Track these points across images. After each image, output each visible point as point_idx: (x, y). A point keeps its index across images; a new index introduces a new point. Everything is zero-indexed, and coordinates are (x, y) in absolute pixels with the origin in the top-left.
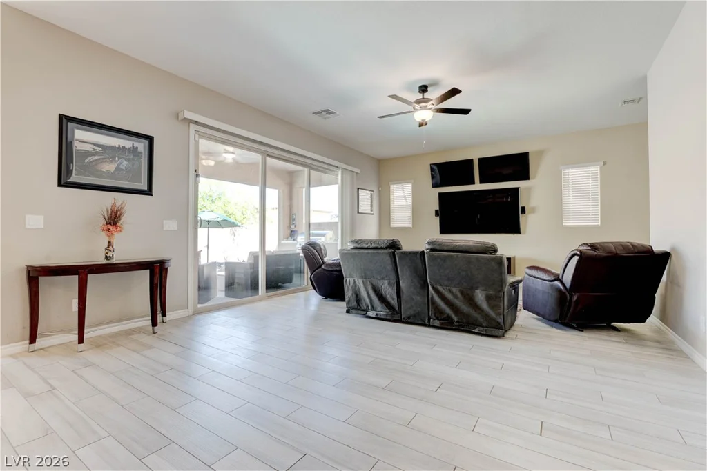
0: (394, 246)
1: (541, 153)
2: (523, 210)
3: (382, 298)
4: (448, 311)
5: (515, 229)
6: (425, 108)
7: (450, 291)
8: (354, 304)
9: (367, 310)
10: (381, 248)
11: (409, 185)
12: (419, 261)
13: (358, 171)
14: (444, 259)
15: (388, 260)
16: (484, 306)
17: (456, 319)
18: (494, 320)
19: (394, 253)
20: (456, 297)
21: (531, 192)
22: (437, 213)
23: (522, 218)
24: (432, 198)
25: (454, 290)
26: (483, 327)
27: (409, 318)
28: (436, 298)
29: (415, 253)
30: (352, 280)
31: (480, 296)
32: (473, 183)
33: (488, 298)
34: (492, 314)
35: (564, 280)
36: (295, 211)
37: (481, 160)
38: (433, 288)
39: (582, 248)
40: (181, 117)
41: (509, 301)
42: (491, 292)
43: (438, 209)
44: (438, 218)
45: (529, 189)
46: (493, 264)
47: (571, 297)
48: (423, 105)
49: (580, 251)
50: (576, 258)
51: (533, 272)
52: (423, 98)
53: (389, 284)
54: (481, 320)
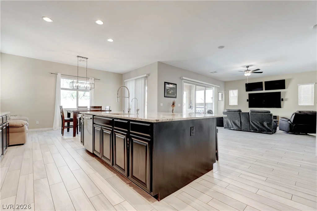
0: (240, 111)
1: (290, 80)
2: (282, 100)
3: (235, 124)
4: (256, 127)
5: (279, 106)
6: (248, 73)
7: (256, 122)
8: (227, 126)
9: (231, 128)
10: (236, 111)
11: (237, 91)
12: (248, 115)
13: (219, 87)
14: (255, 114)
15: (238, 115)
16: (266, 126)
17: (258, 130)
18: (269, 130)
19: (240, 113)
20: (258, 124)
21: (286, 93)
22: (248, 100)
23: (282, 102)
24: (246, 95)
25: (258, 122)
26: (265, 131)
27: (244, 129)
28: (252, 124)
29: (246, 113)
30: (226, 120)
31: (265, 124)
32: (262, 90)
33: (267, 124)
34: (269, 128)
35: (291, 121)
36: (192, 99)
37: (266, 82)
38: (251, 121)
39: (296, 112)
40: (181, 78)
41: (273, 125)
42: (269, 123)
43: (248, 99)
44: (248, 102)
45: (285, 92)
46: (269, 115)
47: (293, 125)
48: (247, 72)
49: (296, 113)
50: (294, 115)
51: (283, 119)
52: (248, 70)
53: (238, 121)
54: (265, 129)
